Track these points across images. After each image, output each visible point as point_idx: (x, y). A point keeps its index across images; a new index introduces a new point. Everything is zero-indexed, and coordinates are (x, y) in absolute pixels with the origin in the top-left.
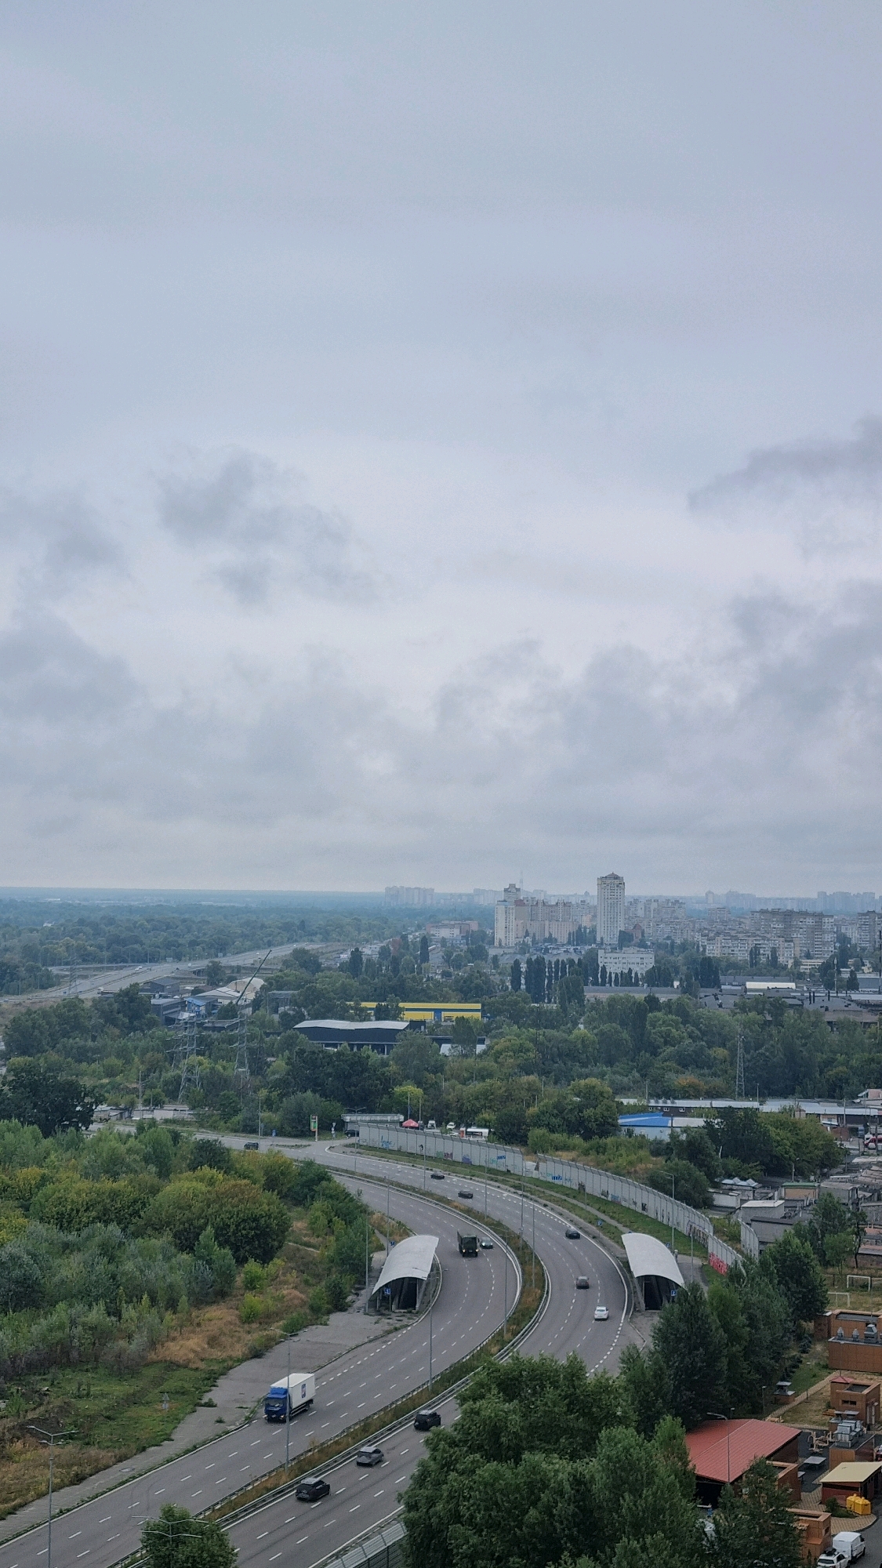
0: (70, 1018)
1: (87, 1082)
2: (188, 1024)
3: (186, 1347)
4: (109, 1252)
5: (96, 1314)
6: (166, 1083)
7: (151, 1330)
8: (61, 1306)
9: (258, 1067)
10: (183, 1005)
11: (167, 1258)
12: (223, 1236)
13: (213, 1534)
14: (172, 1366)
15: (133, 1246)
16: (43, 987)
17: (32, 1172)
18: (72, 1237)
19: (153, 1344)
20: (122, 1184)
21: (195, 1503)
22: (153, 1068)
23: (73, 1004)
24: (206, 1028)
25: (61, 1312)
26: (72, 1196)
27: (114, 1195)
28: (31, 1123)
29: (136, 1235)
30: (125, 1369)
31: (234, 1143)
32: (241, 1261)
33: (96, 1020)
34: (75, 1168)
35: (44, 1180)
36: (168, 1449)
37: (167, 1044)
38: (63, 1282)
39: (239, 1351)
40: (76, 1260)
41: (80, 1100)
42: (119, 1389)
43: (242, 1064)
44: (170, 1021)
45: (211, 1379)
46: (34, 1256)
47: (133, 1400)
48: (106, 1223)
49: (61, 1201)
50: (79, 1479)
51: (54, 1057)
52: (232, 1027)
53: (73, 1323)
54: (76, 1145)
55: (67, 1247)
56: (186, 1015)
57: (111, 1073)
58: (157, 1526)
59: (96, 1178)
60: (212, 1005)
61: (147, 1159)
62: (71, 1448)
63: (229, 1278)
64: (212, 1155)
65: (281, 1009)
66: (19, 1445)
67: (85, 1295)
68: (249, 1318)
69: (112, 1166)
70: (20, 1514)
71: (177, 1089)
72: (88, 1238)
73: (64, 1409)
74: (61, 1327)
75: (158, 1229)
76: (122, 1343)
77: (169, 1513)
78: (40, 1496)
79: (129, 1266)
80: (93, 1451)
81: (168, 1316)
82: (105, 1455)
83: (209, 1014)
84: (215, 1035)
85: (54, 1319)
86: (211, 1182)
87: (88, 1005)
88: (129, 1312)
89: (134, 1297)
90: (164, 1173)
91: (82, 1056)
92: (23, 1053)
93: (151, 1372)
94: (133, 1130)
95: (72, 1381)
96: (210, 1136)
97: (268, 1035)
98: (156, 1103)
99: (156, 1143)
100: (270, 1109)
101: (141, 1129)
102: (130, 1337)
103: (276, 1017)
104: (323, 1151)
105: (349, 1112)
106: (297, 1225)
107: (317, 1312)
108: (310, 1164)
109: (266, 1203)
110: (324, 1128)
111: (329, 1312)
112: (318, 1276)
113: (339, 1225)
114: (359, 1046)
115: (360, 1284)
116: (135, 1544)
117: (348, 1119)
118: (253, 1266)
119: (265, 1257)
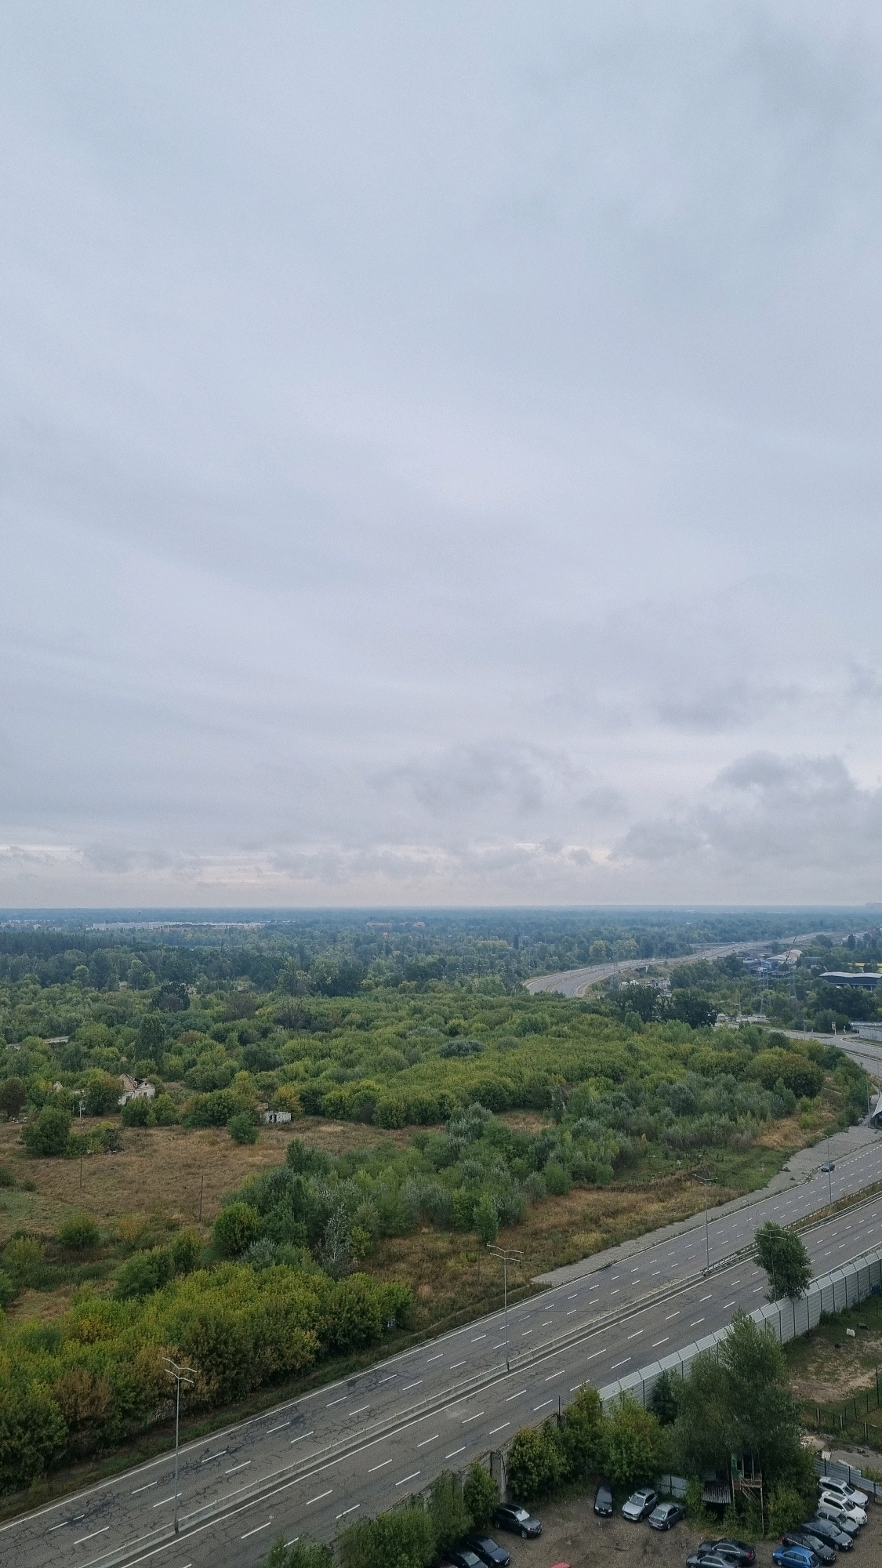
0: (702, 970)
1: (713, 1002)
2: (763, 974)
3: (772, 1139)
4: (729, 1088)
5: (724, 1120)
6: (753, 1003)
7: (753, 1130)
8: (706, 1114)
9: (801, 996)
10: (760, 964)
11: (759, 1093)
12: (788, 1083)
13: (793, 1238)
14: (765, 1148)
15: (740, 1086)
16: (688, 954)
17: (688, 1046)
18: (709, 1080)
19: (754, 1137)
20: (733, 1054)
21: (782, 1222)
22: (746, 995)
23: (703, 963)
24: (773, 976)
25: (706, 1118)
26: (708, 1058)
27: (730, 1059)
28: (686, 1022)
29: (742, 1080)
30: (741, 1149)
31: (791, 1034)
32: (798, 1096)
33: (716, 971)
34: (709, 1045)
35: (693, 1051)
36: (765, 1192)
37: (753, 984)
38: (706, 1103)
39: (800, 1143)
40: (711, 1091)
41: (710, 1011)
42: (738, 1159)
43: (793, 994)
44: (753, 972)
45: (787, 1157)
46: (690, 1088)
47: (745, 1165)
48: (727, 1073)
49: (703, 1061)
50: (720, 1204)
51: (695, 989)
52: (786, 976)
53: (713, 1124)
54: (708, 1033)
55: (707, 1084)
56: (762, 969)
57: (724, 997)
58: (762, 1232)
59: (720, 1050)
60: (775, 964)
61: (745, 1042)
62: (715, 1187)
63: (792, 1105)
64: (779, 1041)
65: (812, 966)
66: (689, 1183)
67: (718, 1109)
68: (805, 1126)
69: (728, 1045)
70: (691, 1219)
71: (759, 1006)
72: (718, 1080)
73: (711, 1167)
74: (707, 1125)
75: (754, 1077)
76: (738, 1135)
77: (769, 1226)
78: (701, 1210)
79: (739, 1096)
80: (726, 1190)
81: (762, 1123)
82: (733, 1193)
83: (774, 968)
84: (778, 979)
85: (703, 1121)
86: (781, 1055)
87: (711, 963)
88: (741, 1120)
89: (743, 1111)
90: (755, 1049)
91: (709, 988)
92: (680, 986)
93: (755, 1151)
94: (737, 1027)
95: (714, 1153)
96: (779, 1031)
97: (806, 980)
98: (748, 1013)
99: (750, 1034)
100: (809, 1017)
101: (741, 1026)
102: (742, 1132)
103: (809, 970)
104: (839, 1040)
105: (853, 1021)
106: (828, 1079)
107: (842, 1126)
108: (833, 1047)
109: (810, 1067)
110: (839, 1028)
111: (849, 1126)
112: (841, 1107)
113: (851, 1080)
114: (856, 986)
115: (865, 1112)
116: (751, 1239)
117: (852, 1024)
118: (805, 1099)
119: (812, 1095)
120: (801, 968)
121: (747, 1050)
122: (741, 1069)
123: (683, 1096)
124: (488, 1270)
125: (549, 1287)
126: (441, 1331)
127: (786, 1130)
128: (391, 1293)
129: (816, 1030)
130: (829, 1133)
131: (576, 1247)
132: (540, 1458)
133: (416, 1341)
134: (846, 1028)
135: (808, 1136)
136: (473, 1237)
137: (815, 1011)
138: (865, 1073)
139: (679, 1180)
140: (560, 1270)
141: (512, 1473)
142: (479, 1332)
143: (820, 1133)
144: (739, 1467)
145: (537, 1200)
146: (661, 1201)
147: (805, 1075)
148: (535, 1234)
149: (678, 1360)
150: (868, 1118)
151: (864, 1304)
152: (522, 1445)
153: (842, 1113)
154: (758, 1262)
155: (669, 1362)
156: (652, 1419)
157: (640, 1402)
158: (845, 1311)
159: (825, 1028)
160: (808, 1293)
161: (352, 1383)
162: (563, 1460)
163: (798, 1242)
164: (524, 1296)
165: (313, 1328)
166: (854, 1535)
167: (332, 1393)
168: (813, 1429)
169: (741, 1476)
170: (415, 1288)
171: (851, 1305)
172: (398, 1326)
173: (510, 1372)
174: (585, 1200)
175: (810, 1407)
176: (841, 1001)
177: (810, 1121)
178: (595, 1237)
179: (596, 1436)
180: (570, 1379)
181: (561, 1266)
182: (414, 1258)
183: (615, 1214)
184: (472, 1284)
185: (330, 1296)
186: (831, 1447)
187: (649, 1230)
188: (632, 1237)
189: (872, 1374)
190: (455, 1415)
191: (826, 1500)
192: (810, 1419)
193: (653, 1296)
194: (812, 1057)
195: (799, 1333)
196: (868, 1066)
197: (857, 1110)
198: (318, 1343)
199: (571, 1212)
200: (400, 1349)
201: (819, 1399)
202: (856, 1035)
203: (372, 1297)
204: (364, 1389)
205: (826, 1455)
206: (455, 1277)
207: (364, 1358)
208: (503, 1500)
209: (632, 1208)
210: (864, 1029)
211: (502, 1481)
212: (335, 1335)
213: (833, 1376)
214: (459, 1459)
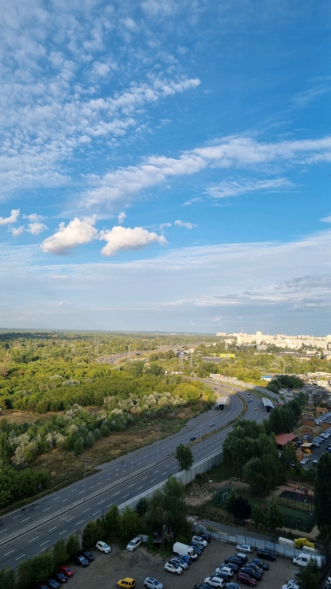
0: (160, 356)
1: (163, 367)
3: (182, 415)
4: (168, 397)
12: (188, 395)
14: (179, 418)
16: (155, 350)
17: (154, 382)
18: (161, 394)
19: (176, 414)
20: (170, 385)
21: (184, 444)
22: (175, 364)
30: (171, 419)
33: (165, 355)
35: (156, 384)
36: (179, 433)
39: (191, 416)
40: (162, 399)
41: (163, 370)
42: (170, 422)
44: (178, 356)
45: (187, 421)
46: (155, 397)
49: (159, 388)
50: (163, 438)
52: (189, 357)
53: (162, 410)
54: (162, 378)
58: (178, 447)
60: (186, 353)
62: (162, 433)
65: (198, 354)
68: (193, 411)
70: (153, 444)
72: (164, 395)
75: (177, 393)
76: (170, 414)
77: (180, 445)
78: (156, 441)
80: (166, 433)
81: (179, 409)
85: (158, 409)
86: (186, 385)
87: (163, 353)
88: (172, 408)
92: (152, 361)
93: (176, 419)
95: (162, 420)
97: (196, 359)
105: (211, 374)
107: (205, 410)
114: (213, 362)
116: (174, 450)
120: (194, 355)
121: (175, 384)
122: (173, 390)
123: (152, 400)
124: (77, 464)
125: (101, 470)
126: (59, 488)
127: (187, 412)
128: (40, 475)
129: (199, 377)
130: (201, 413)
131: (111, 455)
132: (95, 531)
133: (49, 493)
134: (208, 376)
135: (194, 414)
136: (72, 453)
137: (198, 371)
139: (149, 431)
141: (84, 538)
142: (74, 488)
143: (198, 413)
144: (166, 530)
145: (97, 438)
146: (143, 438)
147: (194, 393)
148: (96, 451)
149: (148, 494)
150: (214, 407)
151: (210, 470)
152: (89, 528)
153: (206, 406)
154: (176, 457)
155: (143, 495)
156: (136, 515)
157: (132, 508)
159: (202, 376)
160: (192, 468)
161: (23, 510)
162: (103, 532)
163: (190, 450)
164: (91, 474)
165: (9, 490)
167: (15, 514)
168: (191, 515)
169: (166, 533)
170: (50, 472)
172: (42, 488)
173: (85, 502)
174: (114, 438)
176: (207, 367)
177: (195, 408)
178: (118, 451)
179: (116, 522)
180: (106, 504)
181: (105, 462)
182: (49, 462)
183: (125, 443)
184: (71, 471)
185: (17, 477)
186: (197, 520)
187: (137, 449)
188: (132, 451)
190: (63, 519)
192: (190, 512)
193: (138, 472)
194: (197, 386)
195: (188, 482)
197: (210, 405)
199: (110, 443)
200: (43, 496)
201: (194, 504)
202: (212, 379)
203: (33, 477)
204: (28, 512)
205: (195, 523)
206: (65, 468)
207: (29, 500)
208: (81, 548)
209: (132, 441)
210: (214, 376)
211: (80, 541)
212: (17, 492)
214: (65, 536)
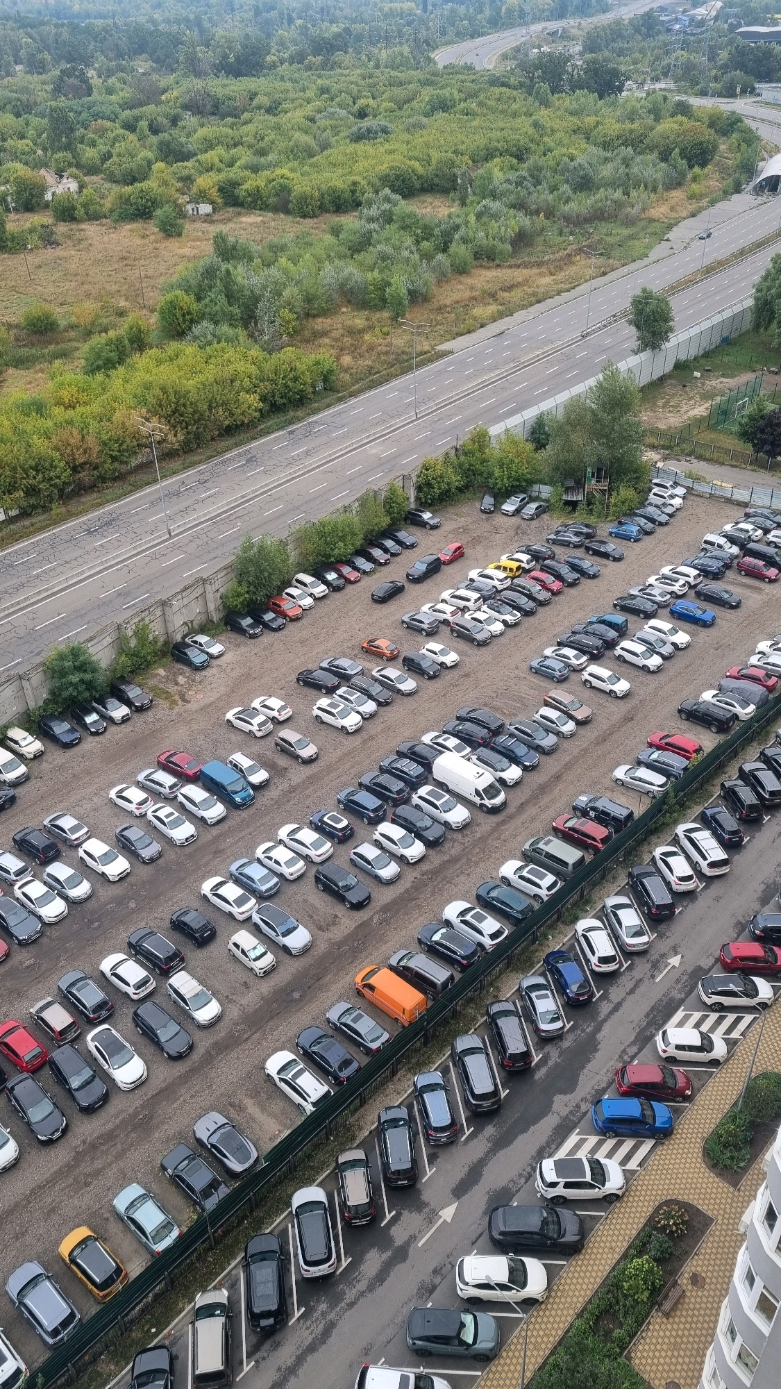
0: (616, 32)
1: (623, 68)
2: (679, 31)
3: (660, 211)
4: (626, 162)
5: (618, 195)
6: (663, 68)
7: (643, 203)
8: (602, 190)
9: (712, 57)
10: (677, 20)
11: (655, 166)
12: (683, 154)
13: (663, 301)
14: (652, 220)
15: (638, 159)
16: (604, 12)
17: (591, 120)
18: (609, 155)
19: (644, 210)
20: (635, 126)
21: (656, 287)
22: (657, 58)
23: (618, 22)
24: (688, 34)
25: (602, 193)
26: (611, 132)
27: (631, 131)
28: (593, 92)
29: (640, 153)
30: (629, 222)
31: (695, 102)
32: (691, 167)
33: (631, 31)
34: (613, 117)
35: (598, 123)
36: (646, 261)
37: (666, 45)
38: (603, 178)
39: (684, 214)
40: (610, 166)
41: (618, 77)
42: (626, 232)
43: (704, 55)
44: (669, 30)
45: (670, 227)
46: (590, 164)
47: (632, 237)
48: (626, 146)
49: (605, 135)
50: (604, 274)
51: (606, 54)
52: (703, 33)
53: (607, 199)
54: (614, 104)
55: (606, 159)
56: (677, 27)
57: (635, 63)
58: (638, 297)
59: (623, 123)
60: (692, 20)
61: (649, 112)
62: (602, 260)
63: (683, 175)
64: (683, 109)
65: (730, 21)
66: (578, 258)
67: (613, 185)
68: (691, 197)
69: (631, 117)
70: (577, 289)
71: (668, 71)
72: (617, 155)
73: (600, 241)
74: (601, 201)
75: (651, 149)
76: (629, 209)
77: (644, 291)
78: (586, 281)
79: (635, 170)
80: (611, 261)
81: (652, 195)
82: (617, 263)
83: (690, 25)
84: (692, 38)
85: (598, 196)
86: (681, 124)
87: (626, 22)
88: (634, 193)
89: (636, 185)
90: (657, 120)
91: (621, 53)
92: (592, 52)
93: (643, 223)
94: (644, 95)
95: (604, 227)
96: (684, 98)
97: (720, 37)
98: (656, 79)
99: (655, 103)
100: (716, 81)
101: (648, 94)
102: (633, 206)
103: (726, 26)
104: (741, 106)
105: (759, 82)
106: (722, 147)
107: (726, 194)
108: (733, 113)
109: (708, 134)
110: (743, 92)
111: (732, 194)
112: (729, 175)
113: (744, 146)
114: (770, 42)
115: (751, 178)
116: (626, 304)
117: (757, 86)
118: (697, 169)
119: (703, 165)
120: (719, 23)
121: (650, 120)
122: (641, 141)
123: (582, 173)
124: (399, 341)
125: (451, 352)
126: (361, 391)
127: (673, 202)
128: (317, 363)
129: (720, 95)
130: (712, 203)
131: (475, 318)
132: (441, 477)
133: (340, 400)
134: (749, 90)
135: (692, 207)
136: (386, 314)
137: (723, 74)
138: (758, 138)
139: (569, 255)
140: (460, 339)
141: (419, 489)
142: (392, 389)
143: (704, 203)
144: (593, 476)
145: (442, 279)
146: (552, 275)
147: (701, 144)
148: (440, 309)
149: (553, 404)
150: (752, 185)
151: (713, 351)
152: (427, 470)
153: (730, 181)
154: (630, 322)
155: (546, 406)
156: (529, 447)
157: (521, 435)
158: (695, 359)
159: (730, 93)
160: (668, 345)
161: (291, 432)
162: (459, 478)
163: (667, 304)
164: (430, 361)
165: (256, 392)
166: (671, 516)
167: (276, 439)
168: (653, 447)
169: (593, 482)
170: (338, 358)
171: (701, 352)
172: (325, 389)
173: (417, 419)
174: (485, 278)
175: (654, 432)
176: (751, 60)
177: (697, 191)
178: (493, 308)
179: (484, 461)
180: (466, 422)
181: (462, 335)
182: (335, 334)
183: (510, 288)
184: (386, 353)
185: (267, 367)
186: (665, 459)
187: (539, 302)
188: (524, 307)
189: (707, 405)
190: (375, 451)
191: (655, 494)
192: (650, 440)
193: (538, 356)
194: (711, 125)
195: (655, 377)
196: (764, 132)
197: (744, 177)
198: (261, 404)
199: (472, 288)
200: (328, 406)
201: (662, 426)
202: (758, 99)
203: (301, 367)
204: (301, 436)
205: (660, 465)
206: (371, 348)
207: (299, 413)
208: (413, 506)
209: (526, 282)
210: (767, 90)
211: (412, 494)
212: (274, 397)
213: (676, 409)
214: (379, 482)
